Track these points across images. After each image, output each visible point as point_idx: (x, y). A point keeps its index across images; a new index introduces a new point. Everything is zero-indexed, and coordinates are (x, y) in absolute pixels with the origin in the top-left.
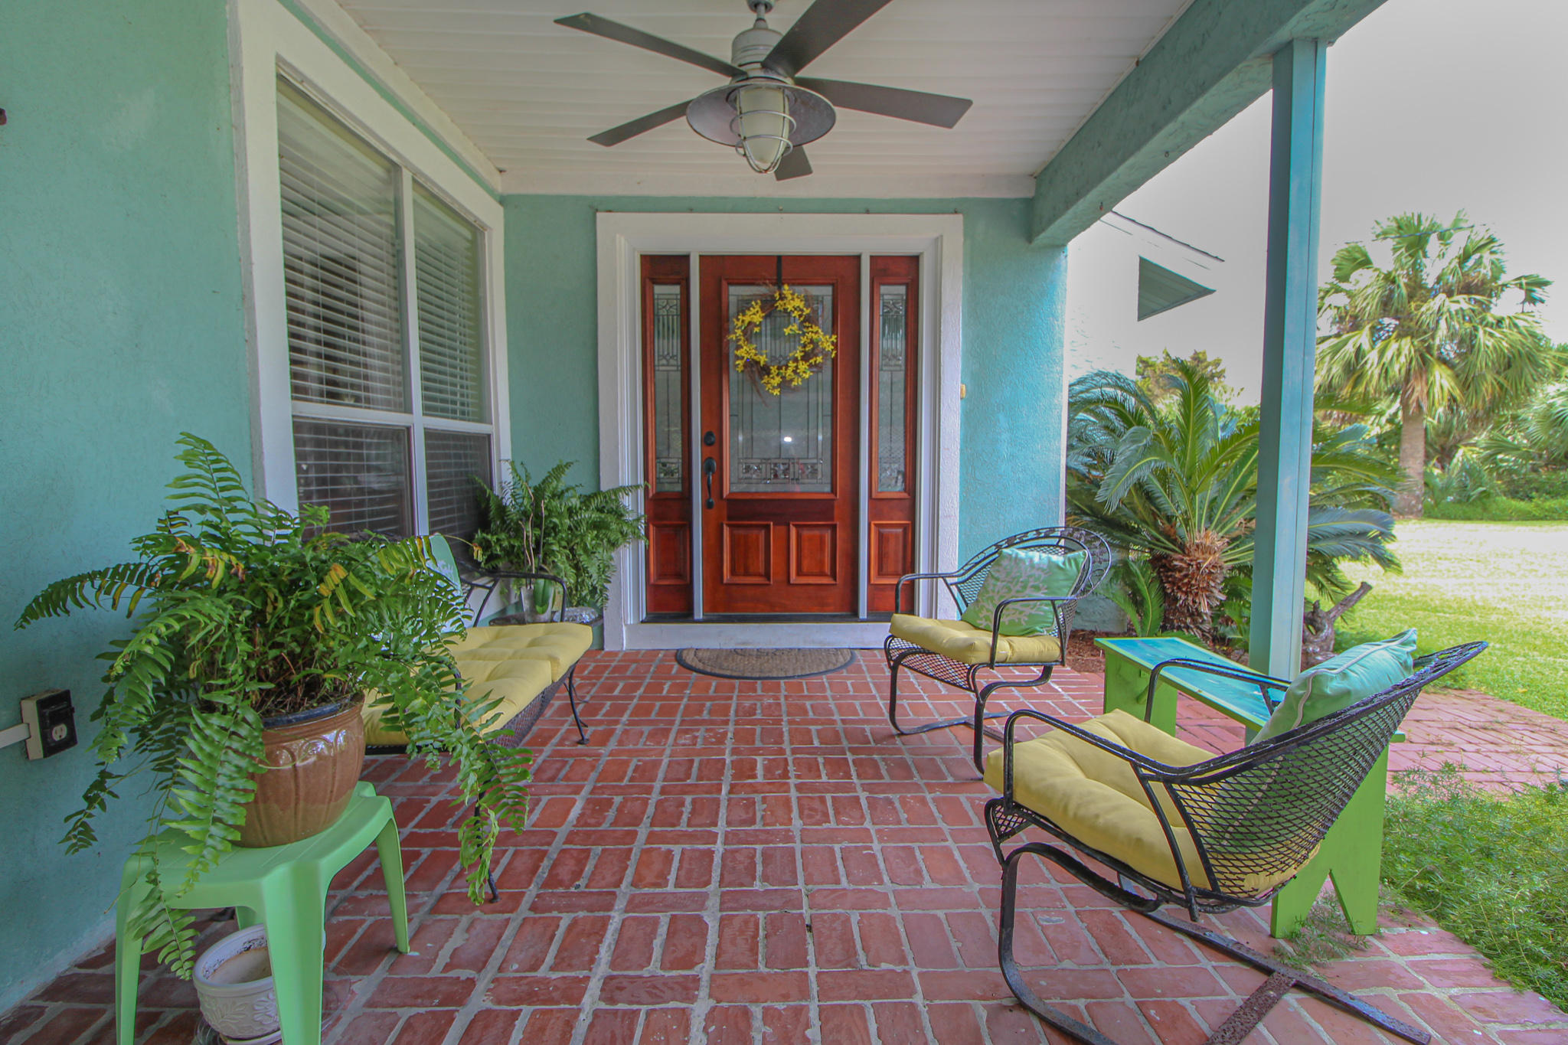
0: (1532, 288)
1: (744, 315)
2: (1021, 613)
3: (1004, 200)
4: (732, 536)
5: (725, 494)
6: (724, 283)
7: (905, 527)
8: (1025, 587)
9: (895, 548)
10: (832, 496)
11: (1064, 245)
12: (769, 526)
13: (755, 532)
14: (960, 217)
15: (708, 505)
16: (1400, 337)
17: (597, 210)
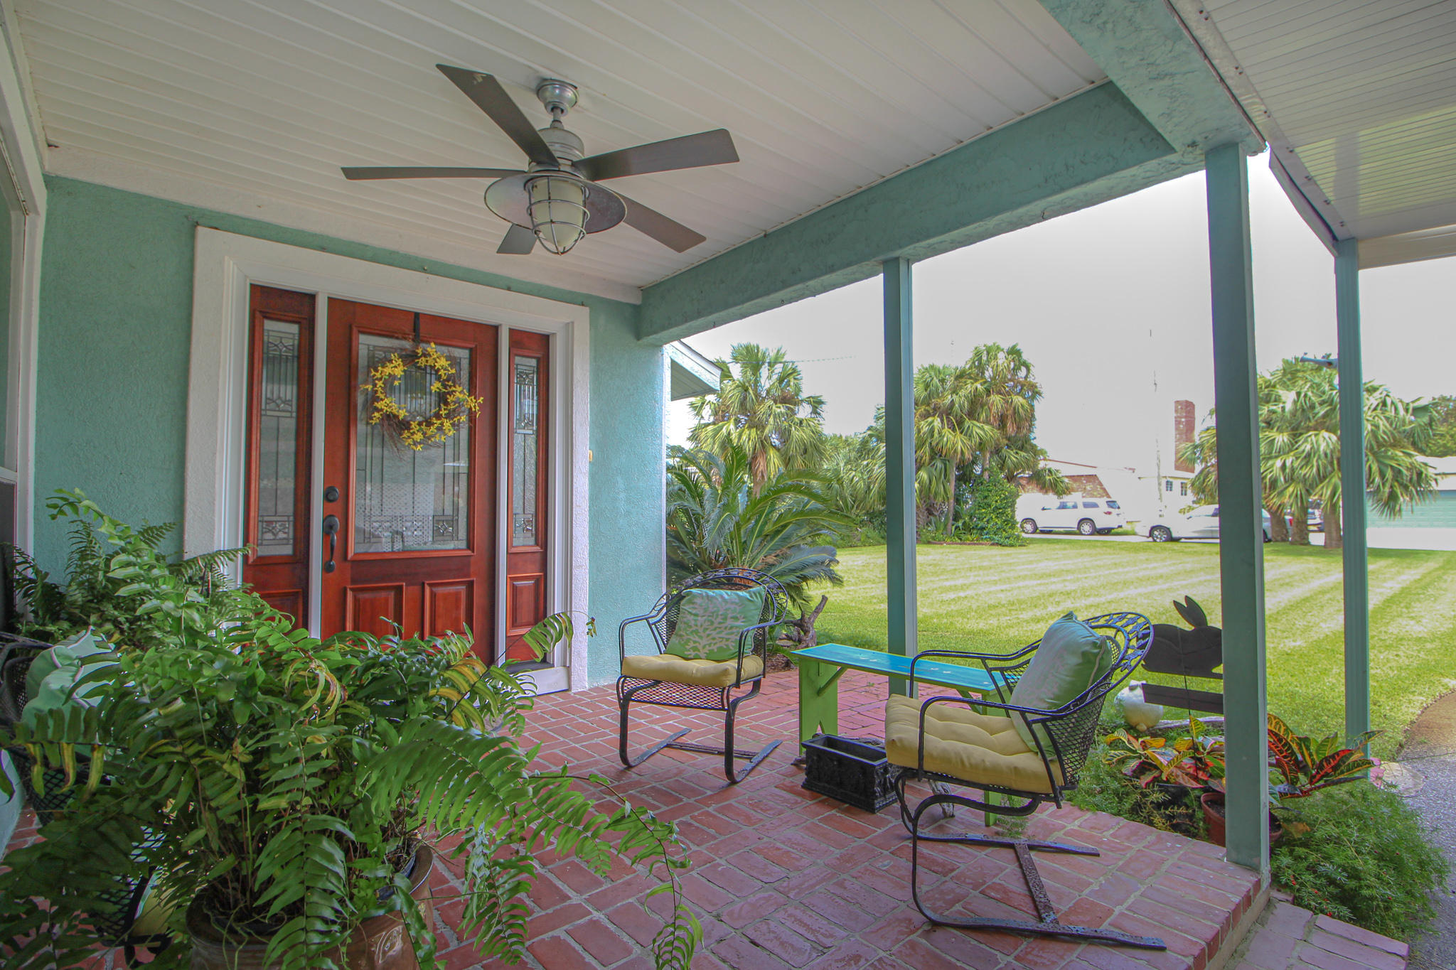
0: (816, 403)
1: (383, 367)
2: (727, 640)
3: (618, 303)
4: (356, 600)
5: (350, 555)
6: (355, 330)
7: (537, 579)
8: (725, 618)
9: (527, 600)
10: (469, 552)
11: (661, 346)
12: (401, 587)
13: (383, 594)
14: (587, 310)
15: (327, 568)
16: (750, 428)
17: (197, 224)
